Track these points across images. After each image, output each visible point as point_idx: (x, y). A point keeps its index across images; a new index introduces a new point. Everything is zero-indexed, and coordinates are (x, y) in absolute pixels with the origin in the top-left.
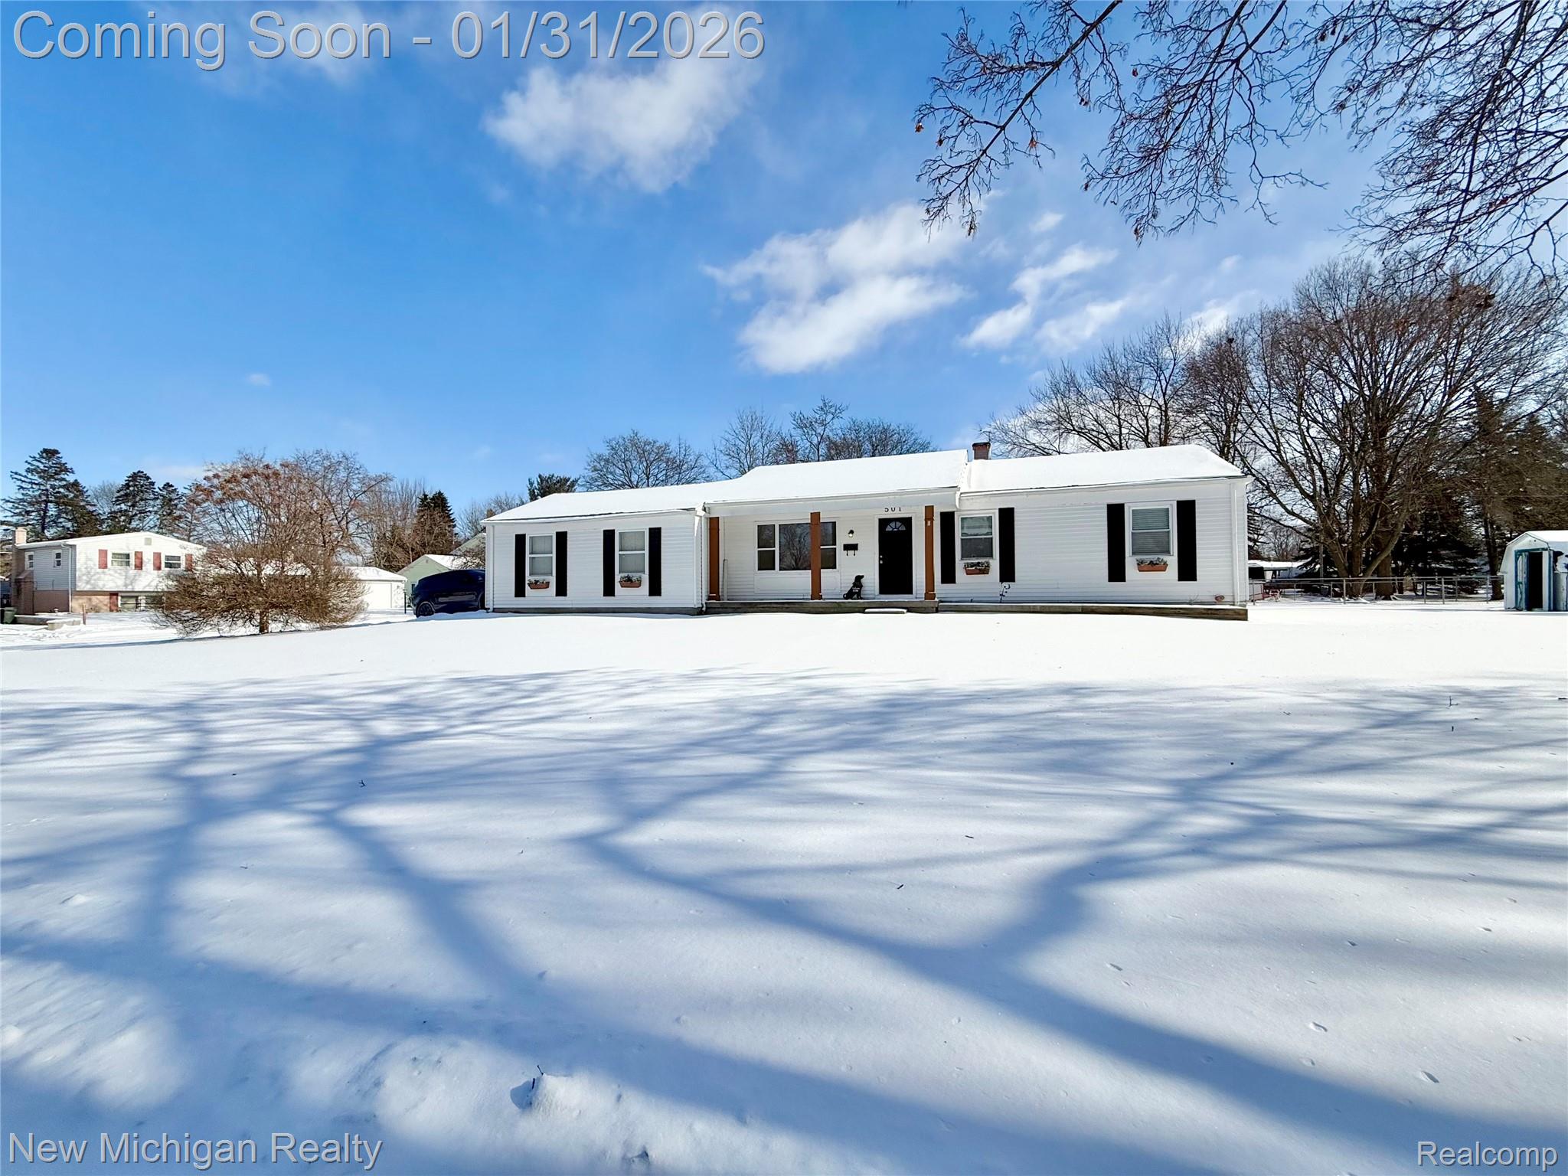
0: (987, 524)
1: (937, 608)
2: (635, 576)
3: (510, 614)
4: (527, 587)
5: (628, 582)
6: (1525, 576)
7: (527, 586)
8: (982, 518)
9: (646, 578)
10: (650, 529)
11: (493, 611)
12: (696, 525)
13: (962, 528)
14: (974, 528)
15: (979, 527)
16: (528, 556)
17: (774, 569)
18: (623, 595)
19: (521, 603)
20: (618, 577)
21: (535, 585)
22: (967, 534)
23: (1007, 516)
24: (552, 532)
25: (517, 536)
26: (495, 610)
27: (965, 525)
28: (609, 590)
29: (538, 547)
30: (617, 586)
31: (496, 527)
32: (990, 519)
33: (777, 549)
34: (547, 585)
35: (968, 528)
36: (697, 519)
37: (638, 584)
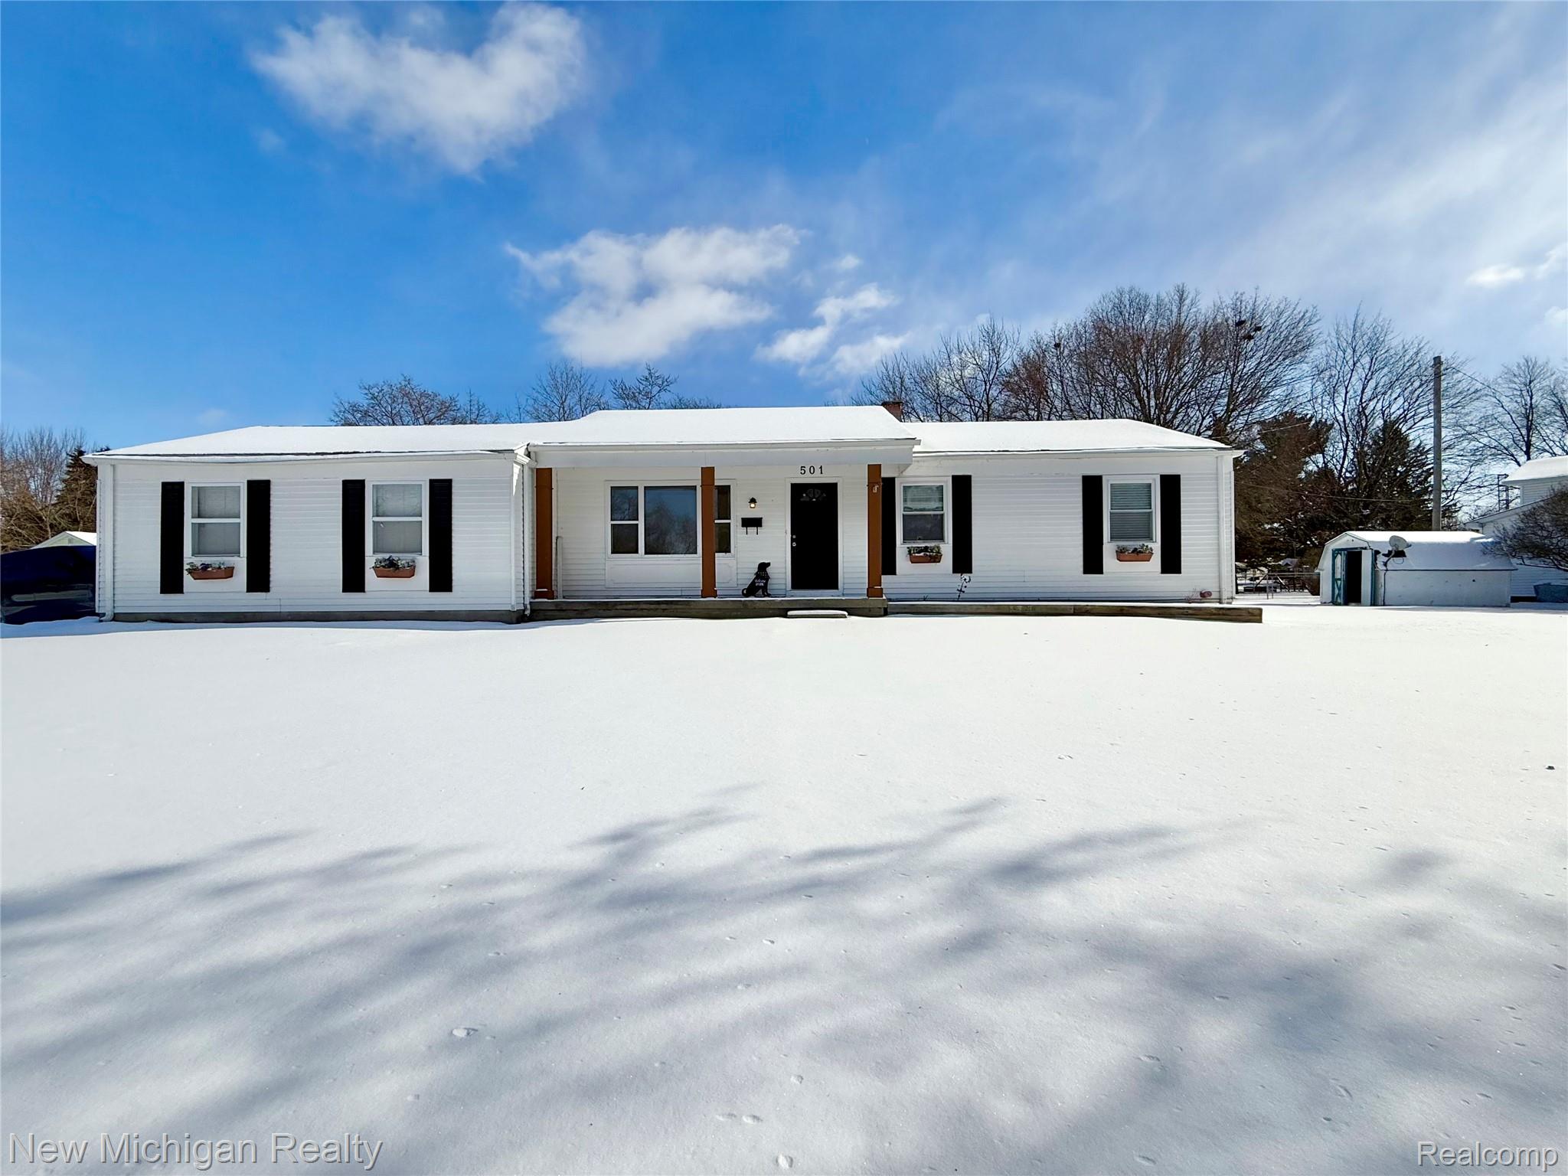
0: (937, 496)
1: (885, 609)
2: (403, 559)
3: (149, 624)
4: (187, 578)
5: (391, 568)
6: (1343, 573)
7: (185, 573)
8: (930, 488)
9: (423, 562)
10: (432, 482)
11: (114, 620)
12: (515, 477)
13: (905, 500)
14: (920, 500)
15: (927, 500)
16: (189, 521)
17: (636, 552)
18: (379, 590)
19: (173, 603)
20: (370, 559)
21: (203, 573)
22: (911, 509)
23: (962, 486)
24: (239, 479)
25: (166, 487)
26: (117, 618)
27: (909, 497)
28: (353, 580)
29: (212, 503)
30: (370, 575)
31: (120, 468)
32: (940, 489)
33: (641, 523)
34: (229, 572)
35: (913, 500)
36: (517, 469)
37: (410, 571)
